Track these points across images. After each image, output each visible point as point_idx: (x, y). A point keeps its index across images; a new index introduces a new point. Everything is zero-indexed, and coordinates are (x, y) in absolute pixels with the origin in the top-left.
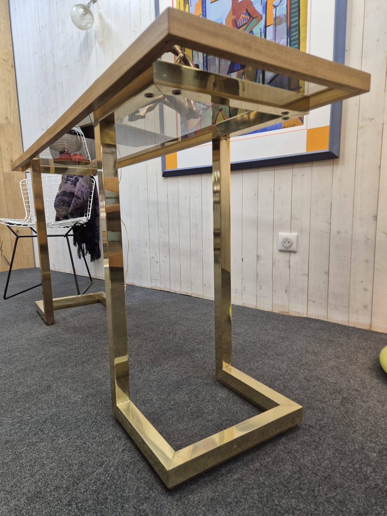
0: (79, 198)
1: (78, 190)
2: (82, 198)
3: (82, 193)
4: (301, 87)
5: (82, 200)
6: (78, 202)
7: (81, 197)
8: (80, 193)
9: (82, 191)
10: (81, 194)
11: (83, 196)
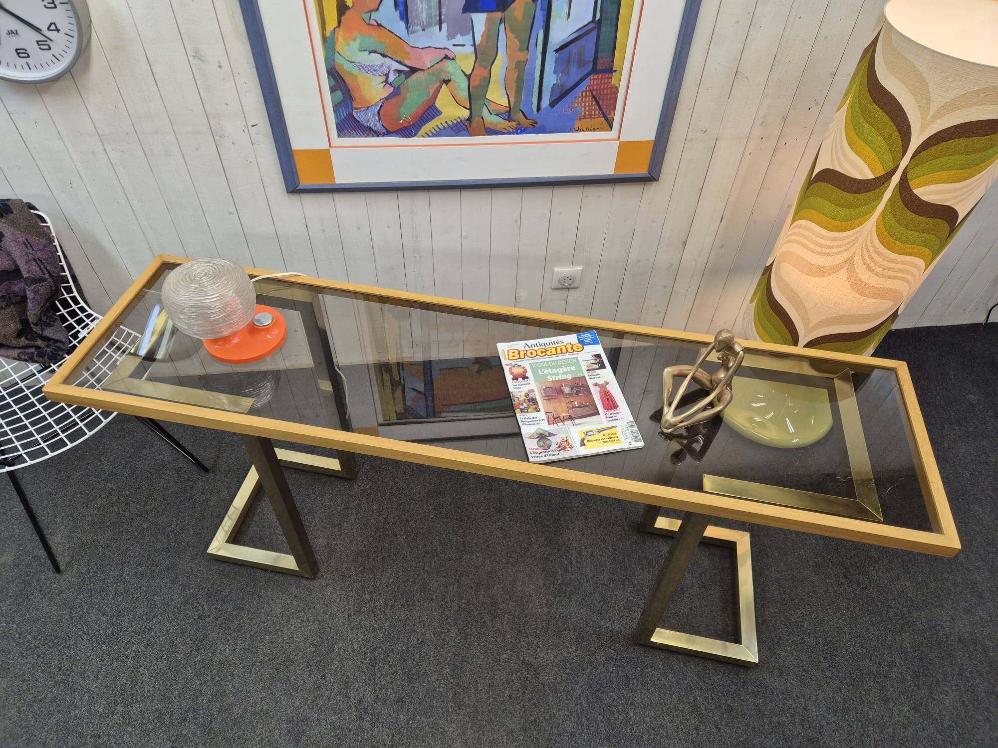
0: (41, 280)
1: (26, 263)
2: (47, 276)
3: (40, 264)
4: (616, 71)
5: (50, 280)
6: (42, 290)
7: (44, 274)
8: (34, 267)
9: (35, 260)
10: (39, 266)
11: (49, 272)
